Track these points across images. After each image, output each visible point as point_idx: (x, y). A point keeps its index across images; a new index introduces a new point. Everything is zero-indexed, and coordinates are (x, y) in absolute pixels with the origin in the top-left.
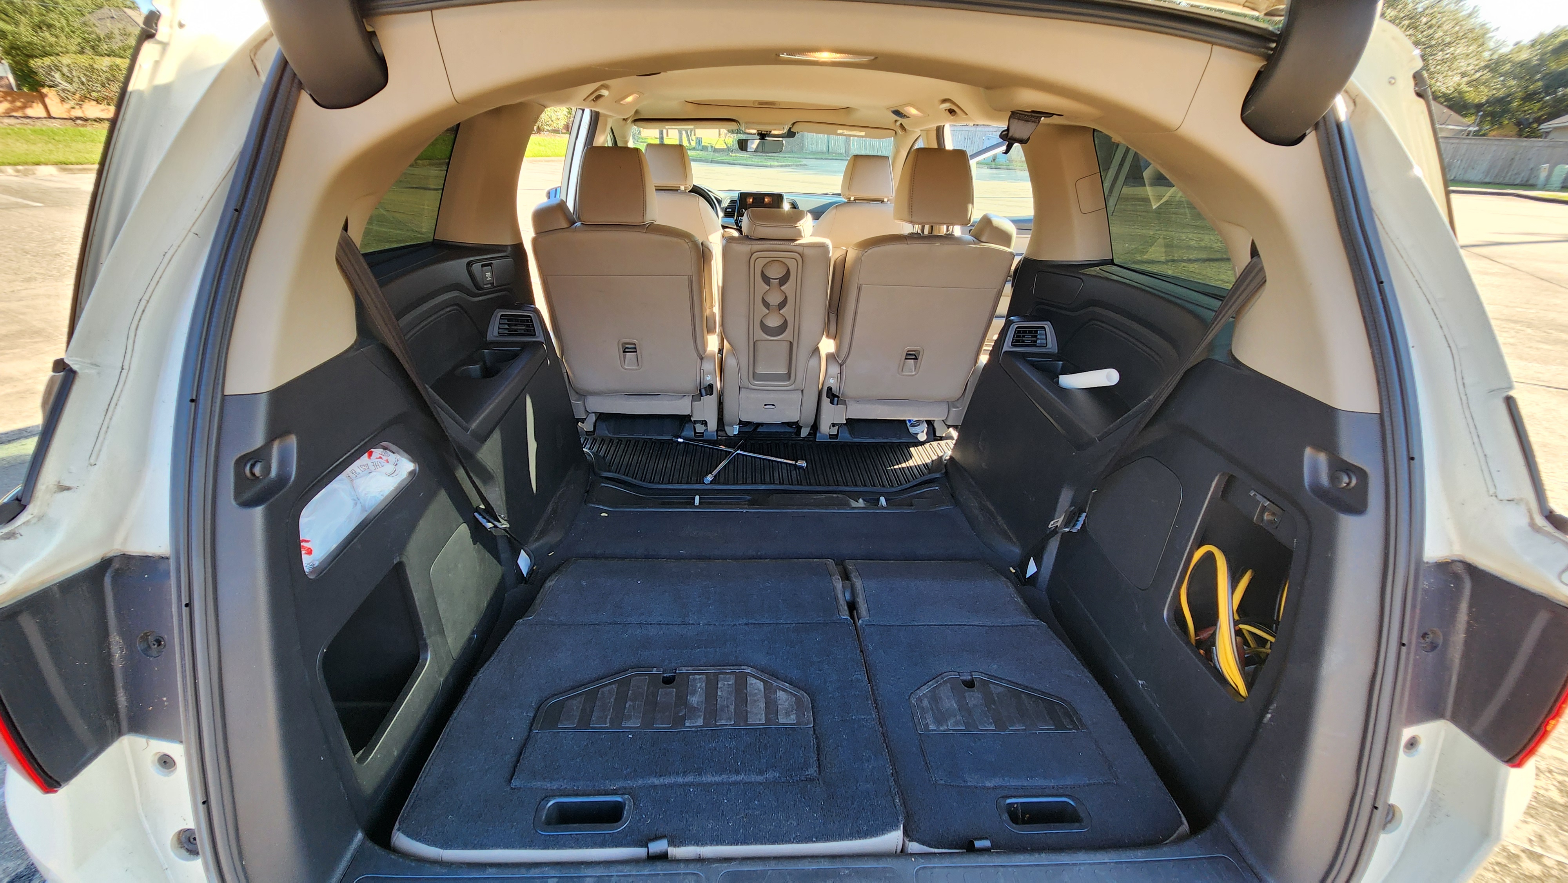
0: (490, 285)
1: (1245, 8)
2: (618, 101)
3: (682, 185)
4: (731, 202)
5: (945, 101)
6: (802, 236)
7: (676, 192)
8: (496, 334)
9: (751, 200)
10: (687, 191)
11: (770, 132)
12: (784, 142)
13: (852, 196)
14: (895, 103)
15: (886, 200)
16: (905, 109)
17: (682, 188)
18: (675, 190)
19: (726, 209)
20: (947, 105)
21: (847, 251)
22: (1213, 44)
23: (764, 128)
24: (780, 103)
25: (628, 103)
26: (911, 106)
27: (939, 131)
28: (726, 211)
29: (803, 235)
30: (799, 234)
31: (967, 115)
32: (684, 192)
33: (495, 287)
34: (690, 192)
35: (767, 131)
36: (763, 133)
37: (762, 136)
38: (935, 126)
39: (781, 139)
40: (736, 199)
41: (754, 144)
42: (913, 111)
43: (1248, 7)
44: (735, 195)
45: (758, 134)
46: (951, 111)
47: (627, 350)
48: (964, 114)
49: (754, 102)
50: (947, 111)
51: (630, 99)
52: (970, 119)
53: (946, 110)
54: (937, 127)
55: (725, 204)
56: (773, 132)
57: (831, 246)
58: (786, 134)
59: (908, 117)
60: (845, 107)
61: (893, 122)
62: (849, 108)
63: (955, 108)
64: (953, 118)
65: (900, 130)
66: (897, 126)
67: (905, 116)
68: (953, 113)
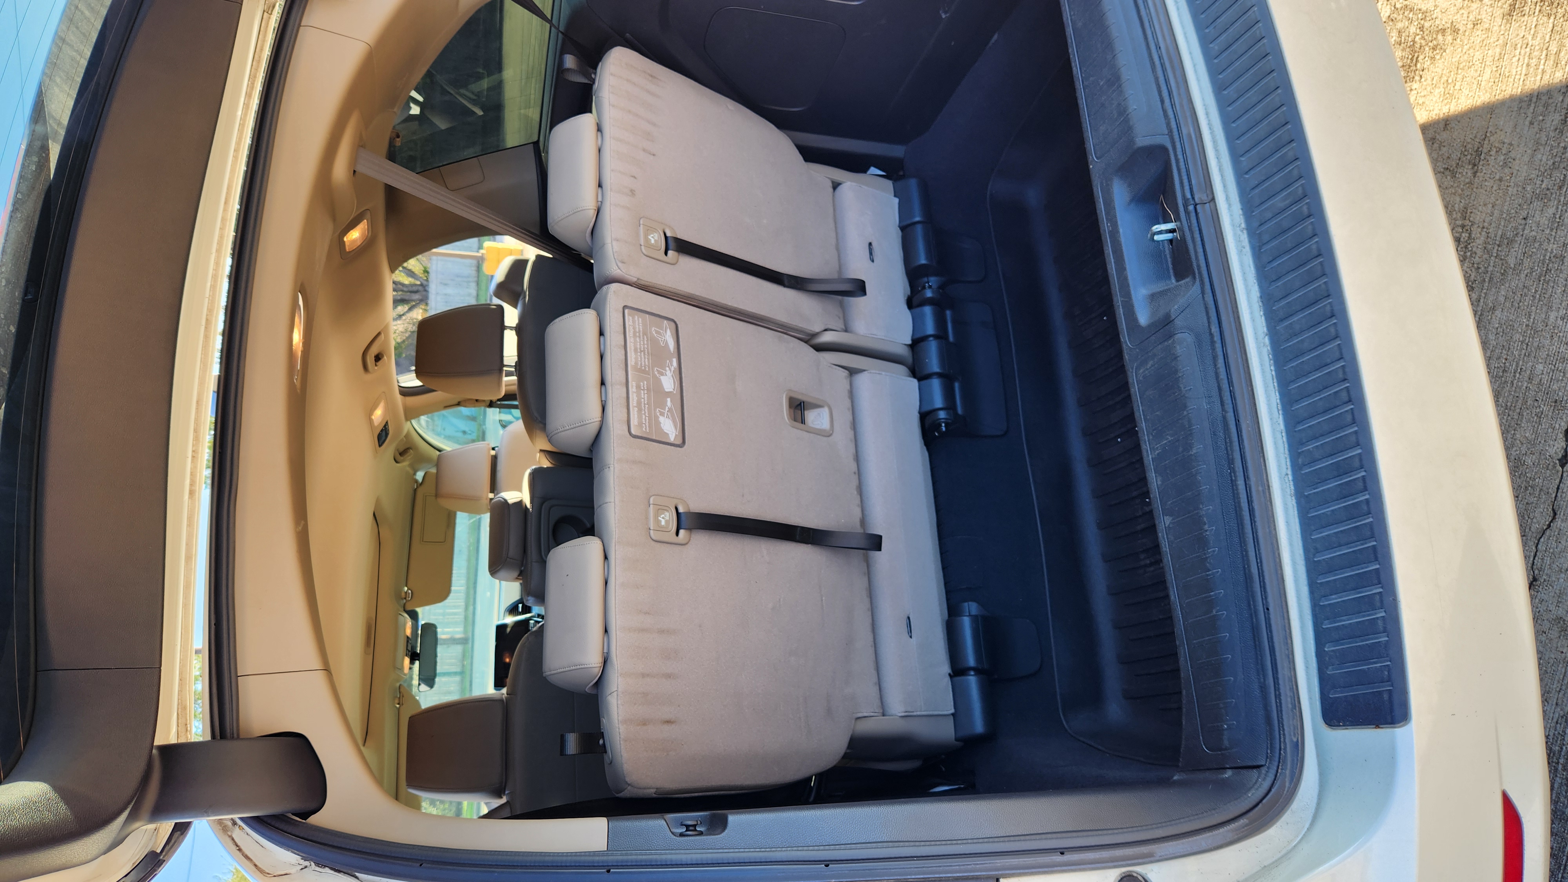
1: (273, 13)
5: (365, 367)
12: (423, 622)
15: (493, 453)
16: (374, 423)
20: (370, 360)
22: (299, 26)
23: (403, 650)
26: (371, 411)
27: (407, 391)
29: (518, 500)
30: (520, 504)
31: (379, 334)
38: (399, 397)
42: (378, 414)
43: (272, 11)
46: (378, 358)
48: (380, 337)
50: (377, 364)
52: (386, 328)
53: (376, 365)
54: (400, 392)
56: (408, 632)
57: (532, 469)
58: (413, 621)
59: (387, 422)
60: (375, 521)
61: (398, 465)
62: (376, 514)
63: (374, 351)
64: (385, 357)
65: (408, 456)
66: (403, 461)
67: (385, 426)
68: (380, 357)
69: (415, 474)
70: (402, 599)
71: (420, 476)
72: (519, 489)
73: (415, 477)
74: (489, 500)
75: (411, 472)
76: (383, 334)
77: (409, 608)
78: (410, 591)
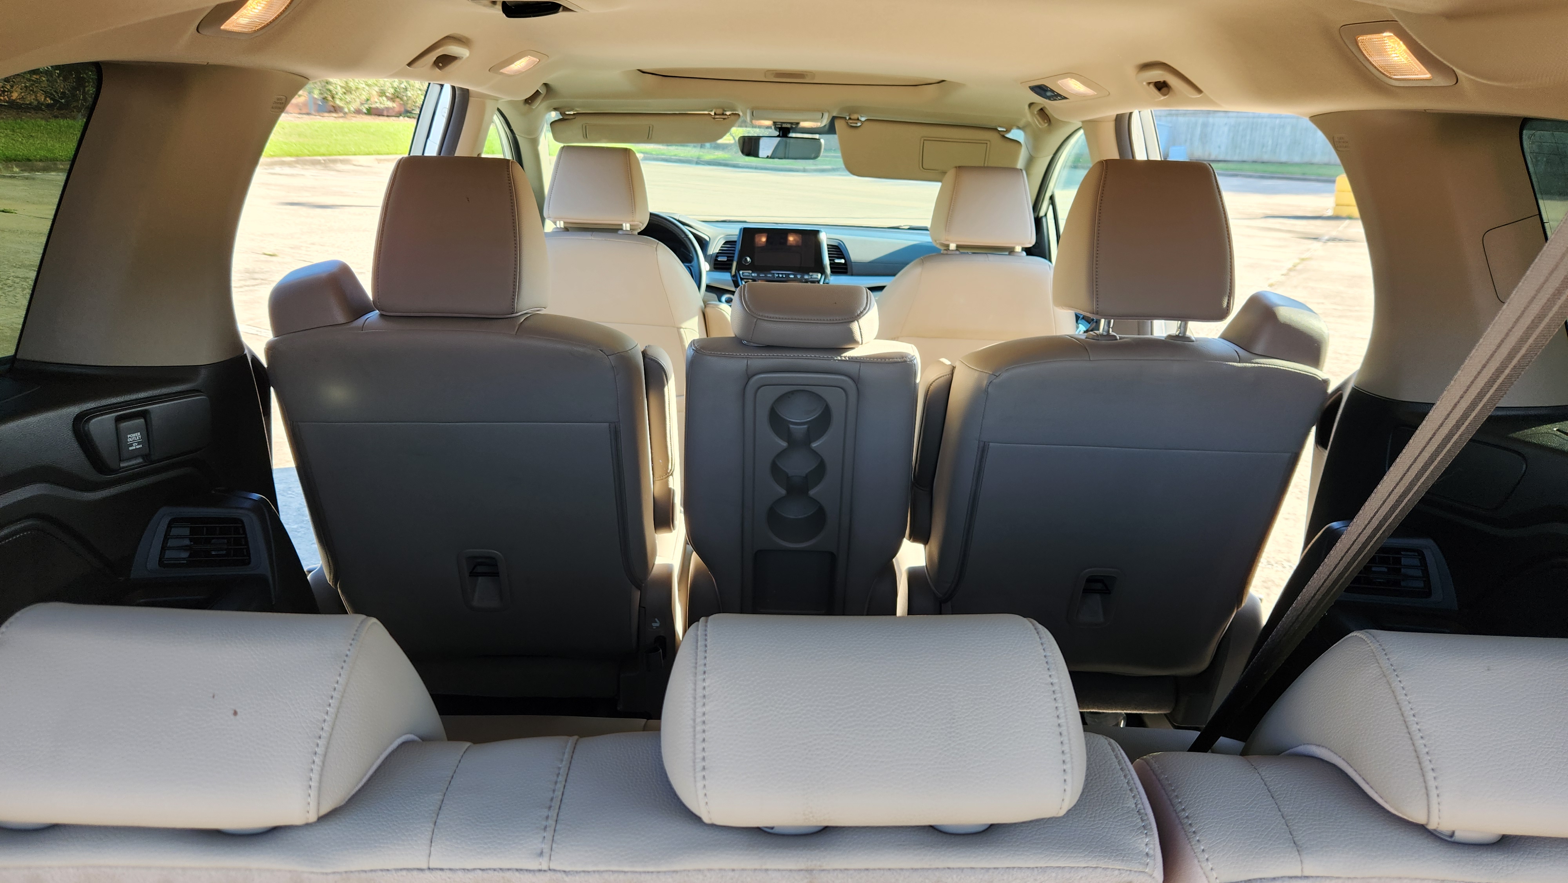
0: (140, 460)
2: (495, 69)
3: (626, 222)
4: (726, 243)
5: (1150, 66)
6: (855, 342)
7: (614, 235)
8: (153, 563)
9: (764, 239)
10: (636, 233)
11: (798, 124)
12: (822, 141)
13: (952, 242)
14: (1039, 73)
16: (1060, 82)
17: (627, 226)
18: (613, 230)
19: (717, 256)
20: (1158, 75)
21: (954, 368)
23: (786, 118)
24: (812, 74)
25: (519, 74)
26: (1072, 78)
27: (1122, 125)
28: (716, 260)
29: (860, 339)
31: (1199, 91)
32: (628, 235)
33: (152, 462)
34: (639, 234)
35: (792, 123)
36: (784, 126)
37: (784, 131)
38: (1113, 113)
39: (817, 136)
40: (735, 238)
41: (766, 147)
42: (1073, 86)
44: (734, 232)
45: (776, 128)
46: (1161, 87)
47: (480, 569)
48: (1195, 92)
49: (767, 72)
50: (1151, 86)
51: (520, 65)
52: (1203, 101)
53: (1149, 83)
54: (1117, 115)
55: (714, 248)
56: (804, 124)
57: (918, 361)
58: (827, 127)
59: (1065, 98)
60: (937, 81)
61: (1027, 107)
62: (945, 82)
63: (1172, 80)
64: (1163, 98)
65: (1038, 121)
66: (1032, 114)
67: (1059, 95)
68: (1164, 90)
69: (1019, 128)
70: (850, 115)
71: (1016, 134)
72: (883, 335)
73: (1015, 128)
74: (947, 243)
75: (1021, 124)
76: (1201, 95)
77: (838, 124)
78: (859, 124)
